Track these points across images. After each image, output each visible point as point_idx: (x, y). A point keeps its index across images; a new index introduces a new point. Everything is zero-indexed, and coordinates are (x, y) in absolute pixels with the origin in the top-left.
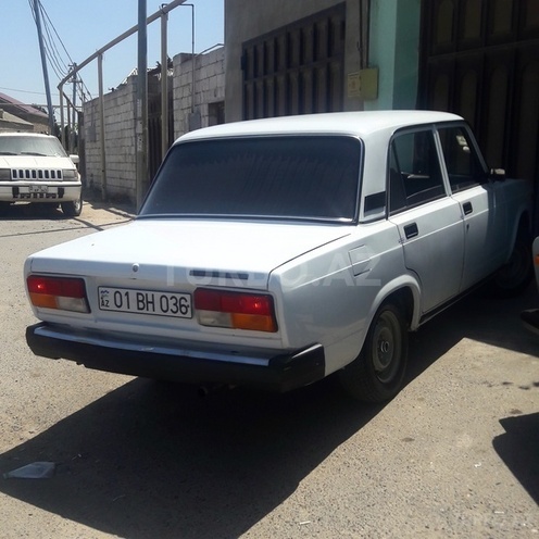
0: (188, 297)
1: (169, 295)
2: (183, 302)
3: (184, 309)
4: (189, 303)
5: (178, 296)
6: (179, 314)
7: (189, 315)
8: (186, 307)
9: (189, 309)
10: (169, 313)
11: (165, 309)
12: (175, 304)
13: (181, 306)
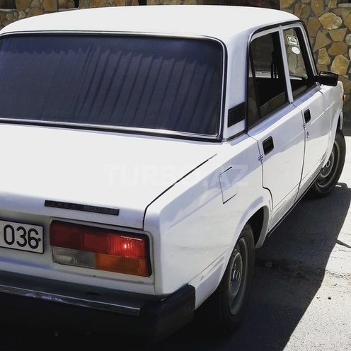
0: (39, 229)
1: (16, 226)
2: (33, 235)
3: (33, 242)
4: (40, 236)
5: (28, 227)
6: (27, 247)
7: (40, 249)
8: (37, 241)
9: (41, 244)
10: (15, 246)
11: (9, 239)
12: (23, 236)
13: (30, 239)
